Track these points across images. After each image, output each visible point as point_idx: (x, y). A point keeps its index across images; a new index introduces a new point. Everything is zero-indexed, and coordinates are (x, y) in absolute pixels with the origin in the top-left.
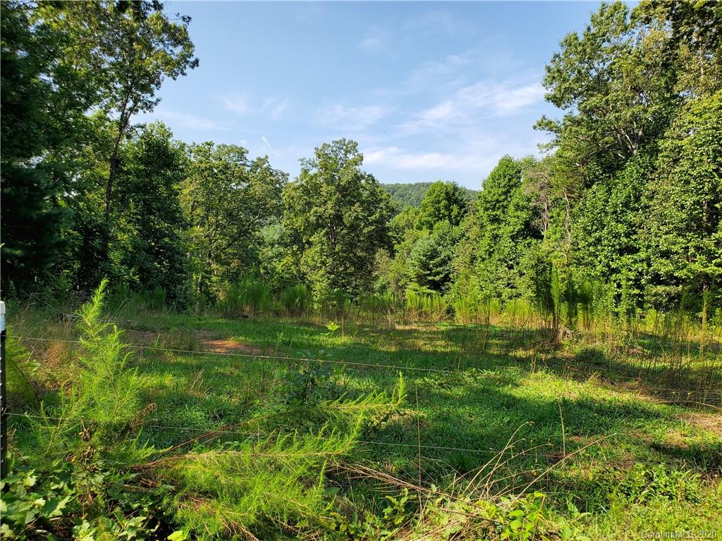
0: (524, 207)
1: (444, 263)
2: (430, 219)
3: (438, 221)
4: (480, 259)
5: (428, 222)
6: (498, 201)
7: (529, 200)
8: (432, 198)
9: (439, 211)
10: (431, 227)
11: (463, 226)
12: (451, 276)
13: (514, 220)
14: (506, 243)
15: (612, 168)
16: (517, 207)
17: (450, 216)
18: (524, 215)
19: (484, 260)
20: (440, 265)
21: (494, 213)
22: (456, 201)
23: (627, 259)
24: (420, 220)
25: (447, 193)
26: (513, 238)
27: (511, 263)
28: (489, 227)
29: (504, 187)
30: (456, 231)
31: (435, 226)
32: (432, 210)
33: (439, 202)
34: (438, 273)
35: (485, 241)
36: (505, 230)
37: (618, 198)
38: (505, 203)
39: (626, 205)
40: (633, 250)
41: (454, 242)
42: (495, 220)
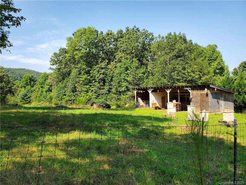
0: (48, 85)
1: (29, 98)
2: (25, 85)
3: (27, 86)
4: (38, 97)
5: (24, 86)
6: (43, 83)
7: (50, 83)
8: (25, 79)
9: (27, 83)
10: (25, 87)
11: (34, 88)
12: (31, 101)
13: (46, 87)
14: (44, 93)
15: (63, 79)
16: (47, 85)
17: (31, 85)
18: (48, 86)
19: (39, 97)
20: (28, 98)
21: (42, 85)
22: (32, 80)
23: (65, 97)
24: (21, 86)
25: (30, 78)
26: (46, 92)
27: (45, 97)
28: (41, 89)
29: (44, 79)
30: (32, 89)
31: (26, 87)
32: (25, 82)
33: (27, 80)
34: (27, 101)
35: (40, 92)
36: (44, 90)
37: (63, 85)
38: (44, 83)
39: (65, 86)
40: (65, 95)
41: (32, 92)
42: (42, 87)
